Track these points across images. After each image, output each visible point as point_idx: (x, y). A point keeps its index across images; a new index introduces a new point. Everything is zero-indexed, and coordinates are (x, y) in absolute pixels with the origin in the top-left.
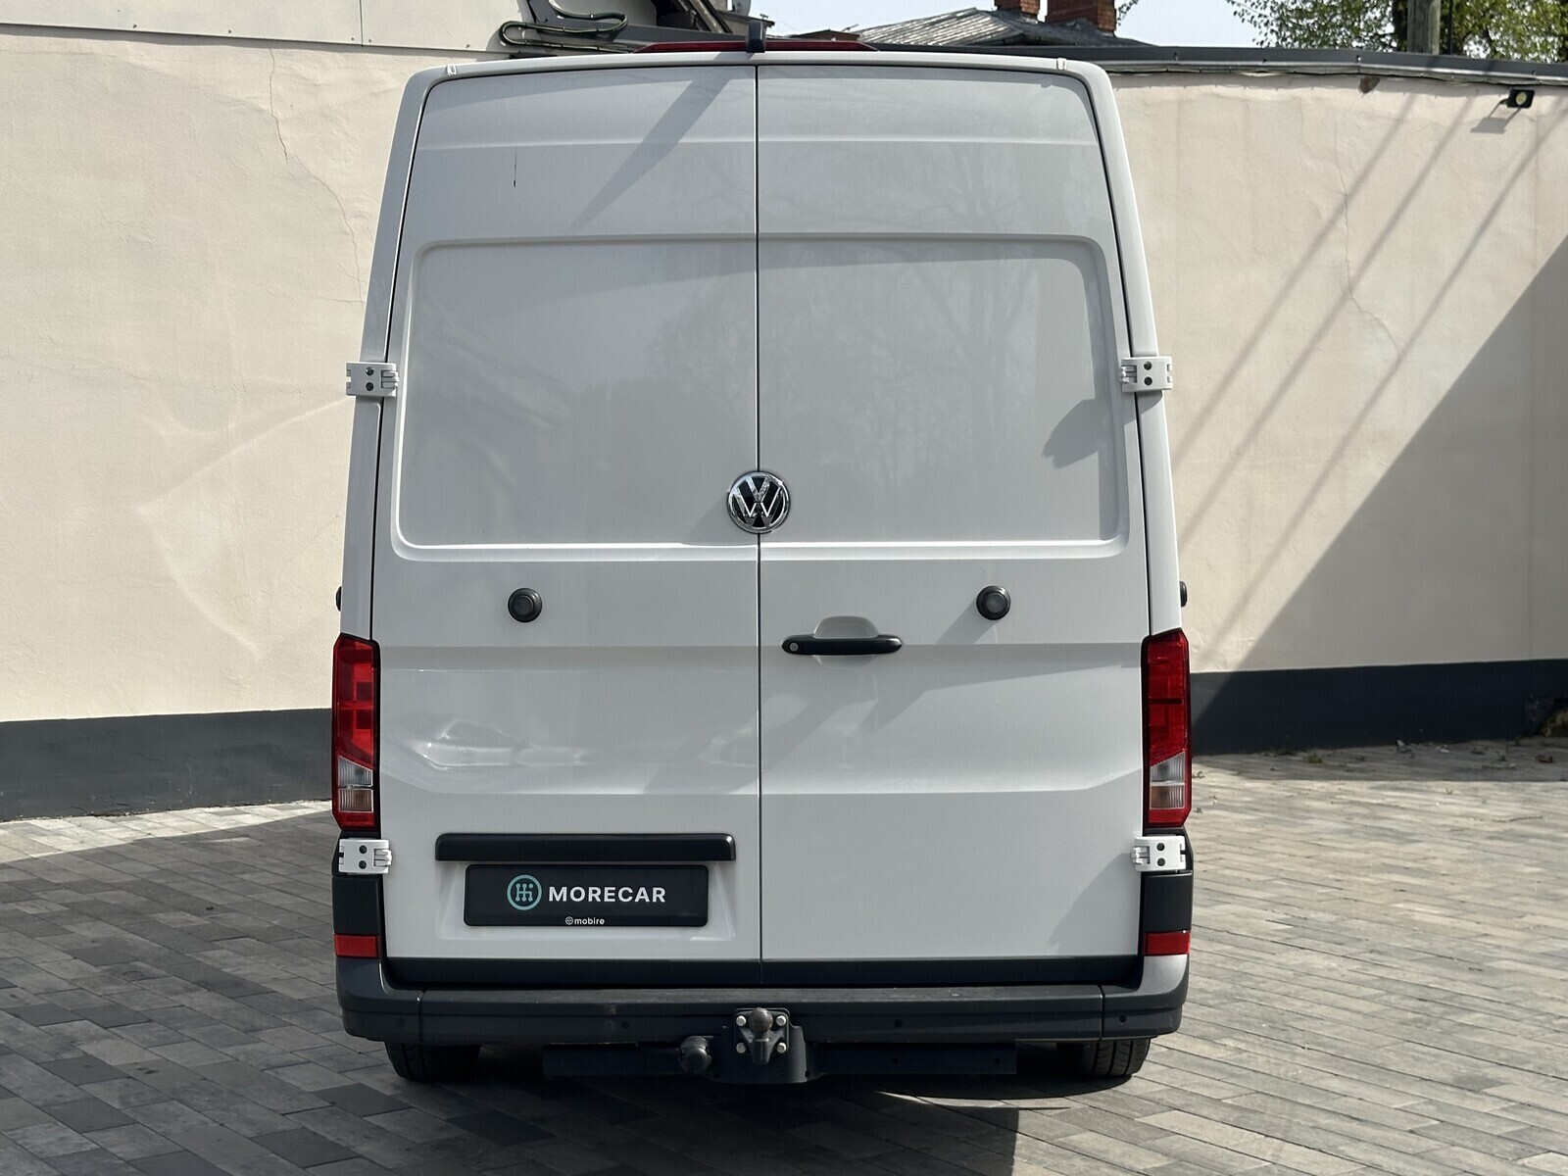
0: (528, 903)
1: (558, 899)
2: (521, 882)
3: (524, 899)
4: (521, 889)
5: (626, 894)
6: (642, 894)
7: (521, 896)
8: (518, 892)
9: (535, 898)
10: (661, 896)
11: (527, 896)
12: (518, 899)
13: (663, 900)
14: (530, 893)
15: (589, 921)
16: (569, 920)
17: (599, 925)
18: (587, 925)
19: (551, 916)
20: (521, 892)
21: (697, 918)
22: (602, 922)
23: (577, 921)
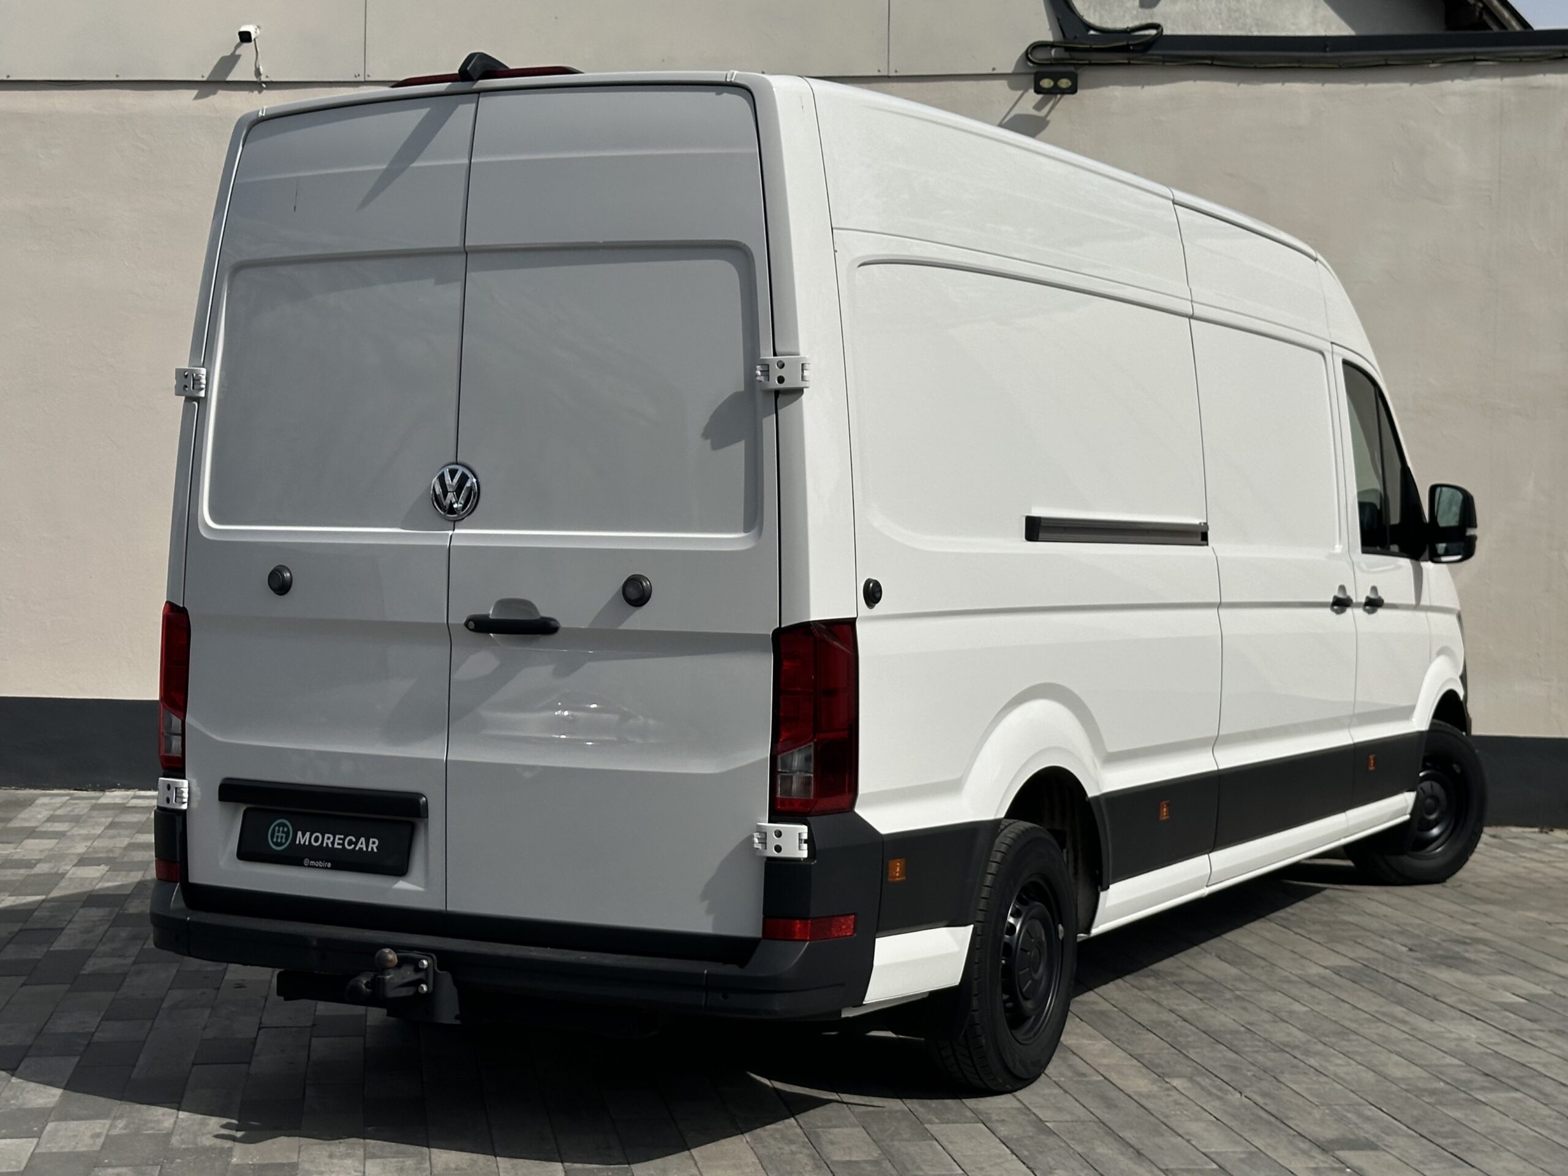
0: (281, 844)
1: (302, 843)
2: (279, 825)
3: (279, 840)
4: (279, 832)
5: (350, 843)
6: (362, 844)
7: (278, 837)
8: (276, 834)
9: (287, 839)
10: (375, 846)
11: (282, 838)
12: (275, 840)
13: (375, 850)
14: (284, 835)
15: (320, 864)
16: (306, 861)
17: (327, 868)
18: (319, 867)
19: (294, 857)
20: (278, 835)
21: (400, 870)
22: (329, 865)
23: (312, 863)
